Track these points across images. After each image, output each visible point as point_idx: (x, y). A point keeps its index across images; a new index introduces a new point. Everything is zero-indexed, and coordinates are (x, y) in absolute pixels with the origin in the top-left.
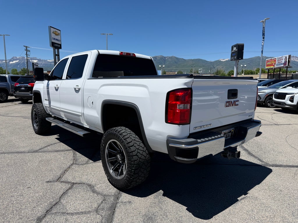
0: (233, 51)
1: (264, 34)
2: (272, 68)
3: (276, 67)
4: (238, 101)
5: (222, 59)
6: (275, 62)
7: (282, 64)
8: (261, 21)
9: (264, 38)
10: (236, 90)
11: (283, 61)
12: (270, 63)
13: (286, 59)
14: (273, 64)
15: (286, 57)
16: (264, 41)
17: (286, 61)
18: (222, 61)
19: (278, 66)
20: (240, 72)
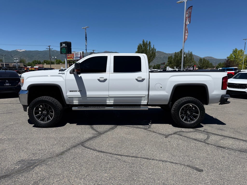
0: (62, 47)
1: (86, 38)
2: (72, 60)
3: (74, 59)
5: (19, 50)
6: (73, 56)
7: (78, 58)
8: (83, 28)
9: (86, 40)
11: (79, 56)
12: (70, 56)
13: (81, 54)
14: (73, 57)
15: (81, 53)
16: (86, 42)
17: (81, 56)
18: (19, 51)
19: (76, 59)
20: (42, 62)
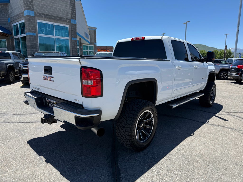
4: (52, 77)
10: (51, 68)
